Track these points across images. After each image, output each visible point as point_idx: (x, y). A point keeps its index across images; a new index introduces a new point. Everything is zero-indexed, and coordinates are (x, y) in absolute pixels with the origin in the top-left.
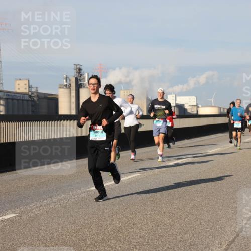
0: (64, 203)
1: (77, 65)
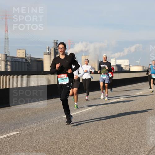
0: (47, 126)
1: (55, 40)
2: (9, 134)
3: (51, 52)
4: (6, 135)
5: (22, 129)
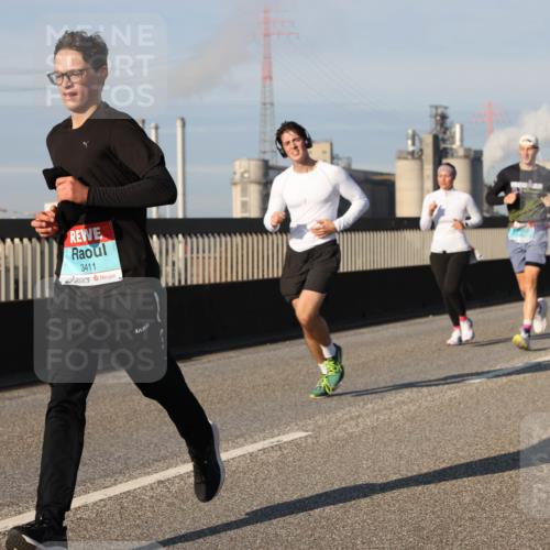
0: (409, 411)
1: (437, 107)
2: (276, 439)
3: (421, 150)
4: (266, 442)
5: (320, 422)
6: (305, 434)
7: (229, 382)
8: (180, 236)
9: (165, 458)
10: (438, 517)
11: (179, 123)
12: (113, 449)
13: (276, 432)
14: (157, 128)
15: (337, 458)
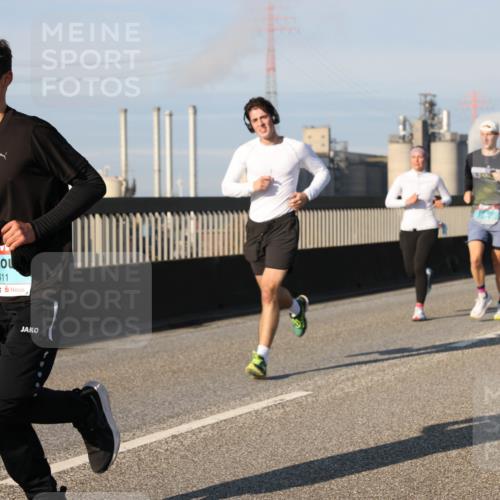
0: (400, 373)
1: (426, 96)
2: (280, 397)
3: (412, 135)
4: (270, 400)
5: (319, 383)
6: (305, 393)
7: (236, 346)
8: (192, 213)
9: (178, 415)
10: (427, 469)
11: (191, 111)
12: (131, 407)
13: (279, 391)
14: (171, 115)
15: (335, 415)
